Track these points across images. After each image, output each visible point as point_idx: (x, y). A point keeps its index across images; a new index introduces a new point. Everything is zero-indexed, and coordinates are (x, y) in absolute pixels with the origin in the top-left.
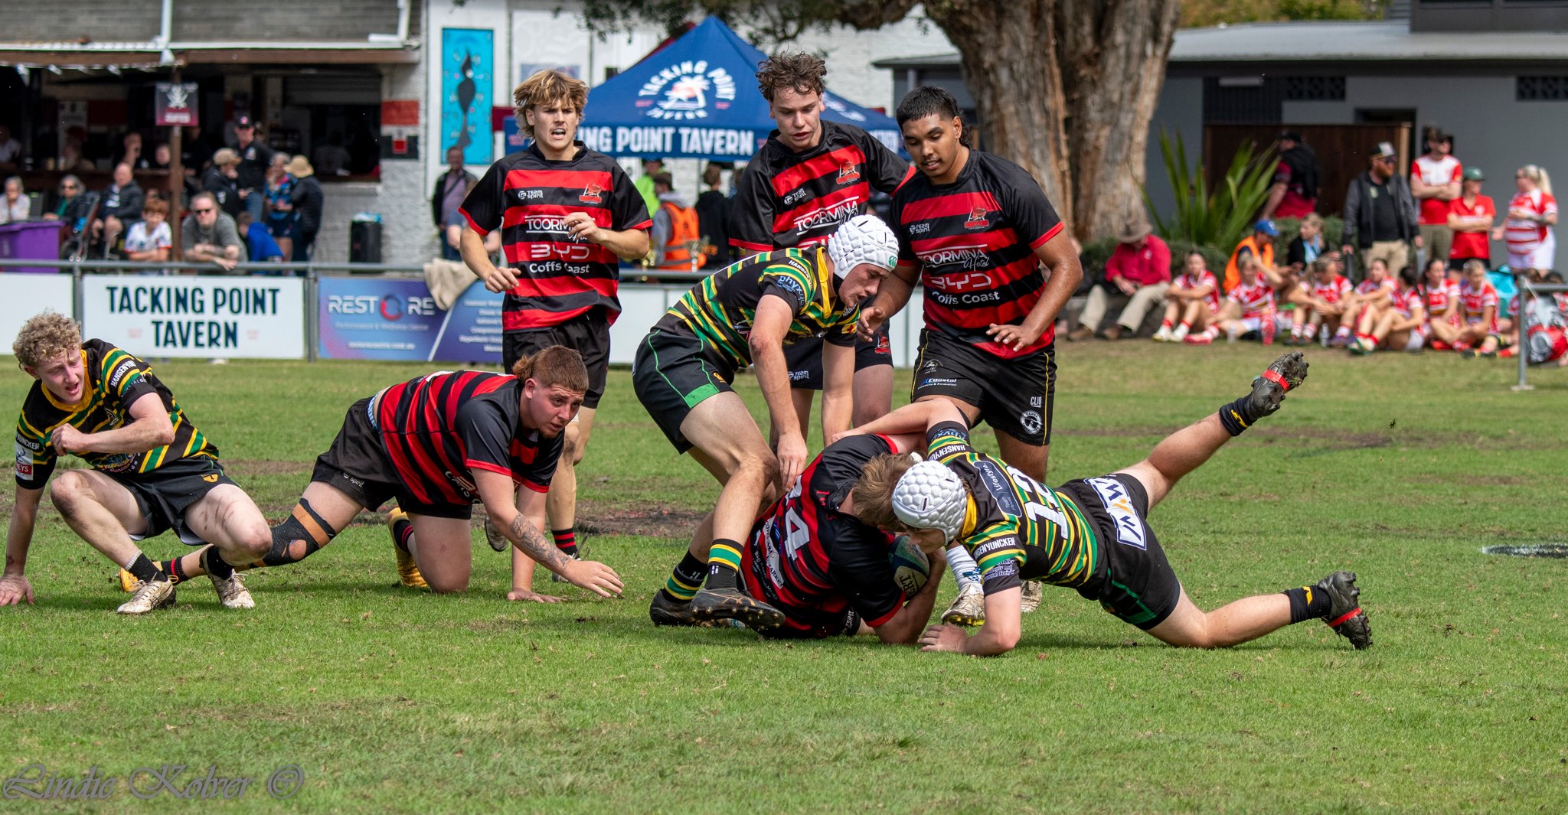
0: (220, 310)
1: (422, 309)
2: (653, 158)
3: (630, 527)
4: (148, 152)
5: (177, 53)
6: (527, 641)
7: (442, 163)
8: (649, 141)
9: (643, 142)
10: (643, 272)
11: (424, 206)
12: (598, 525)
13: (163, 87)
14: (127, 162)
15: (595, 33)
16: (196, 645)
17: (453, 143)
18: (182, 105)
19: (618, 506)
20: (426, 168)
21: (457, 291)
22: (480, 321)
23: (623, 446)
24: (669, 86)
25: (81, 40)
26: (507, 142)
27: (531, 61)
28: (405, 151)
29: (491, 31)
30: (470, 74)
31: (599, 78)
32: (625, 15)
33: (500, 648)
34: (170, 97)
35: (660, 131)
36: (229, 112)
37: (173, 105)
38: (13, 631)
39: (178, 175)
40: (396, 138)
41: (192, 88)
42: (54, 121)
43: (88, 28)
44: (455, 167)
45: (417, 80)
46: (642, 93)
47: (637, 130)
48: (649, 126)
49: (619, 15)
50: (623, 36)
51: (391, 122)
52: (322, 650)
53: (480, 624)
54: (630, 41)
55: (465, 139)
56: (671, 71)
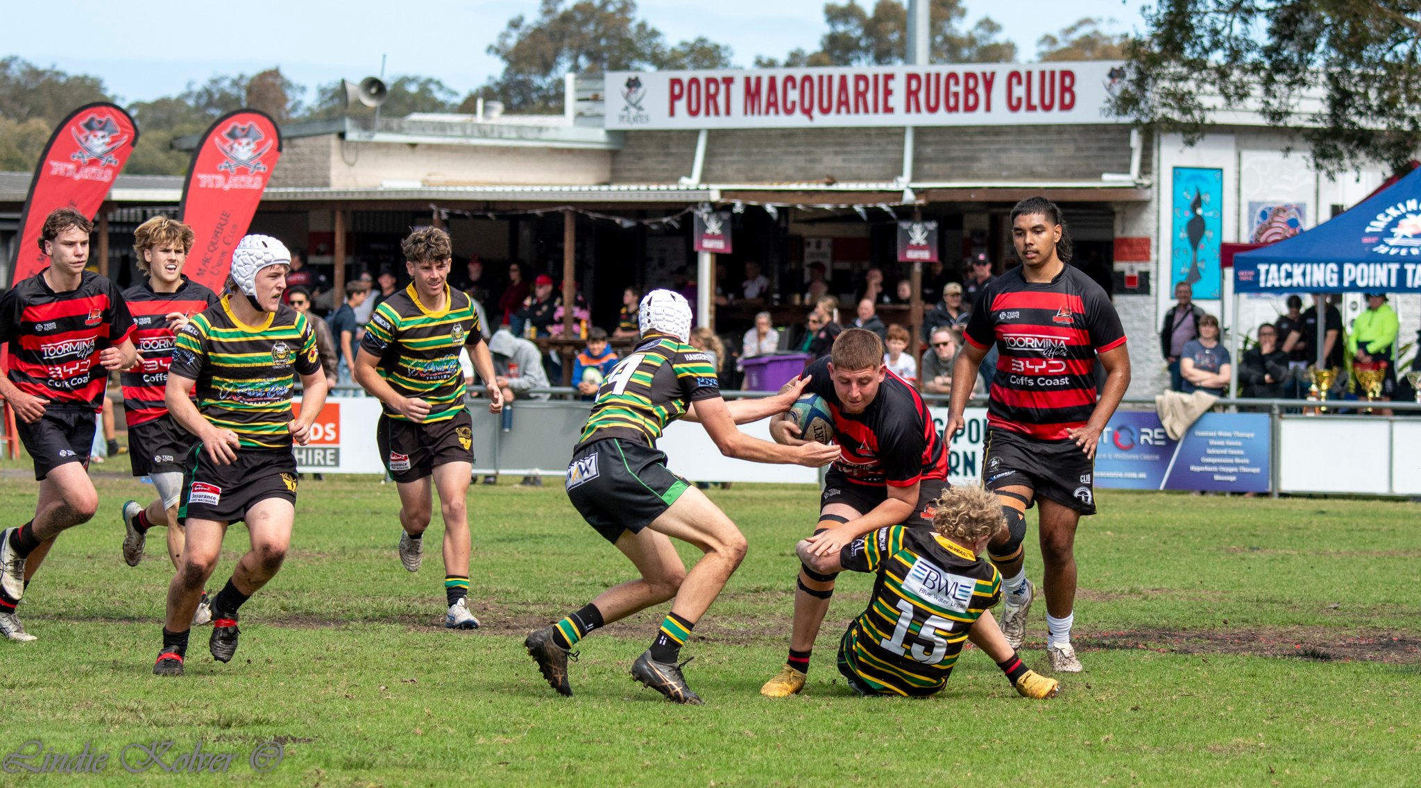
0: (959, 439)
1: (1154, 439)
2: (1377, 294)
3: (1361, 653)
4: (890, 287)
5: (917, 192)
6: (1265, 765)
7: (1172, 298)
8: (1375, 277)
9: (1369, 277)
10: (1369, 404)
11: (1154, 339)
12: (1330, 651)
13: (904, 225)
14: (868, 298)
15: (1323, 174)
16: (944, 766)
17: (1183, 278)
18: (923, 242)
19: (1349, 633)
20: (1157, 303)
21: (1188, 422)
22: (1209, 451)
23: (1352, 574)
24: (1395, 223)
25: (826, 180)
26: (1236, 277)
27: (1258, 199)
28: (1136, 286)
29: (1221, 170)
30: (1199, 211)
31: (1325, 216)
32: (1352, 155)
33: (1238, 771)
34: (910, 233)
35: (1385, 266)
36: (968, 248)
37: (913, 242)
38: (769, 751)
39: (918, 308)
40: (1128, 273)
41: (932, 226)
42: (801, 258)
43: (833, 168)
44: (1183, 302)
45: (1149, 217)
46: (1368, 230)
47: (1362, 266)
48: (1375, 262)
49: (1346, 155)
50: (1351, 175)
51: (1123, 258)
52: (1065, 771)
53: (1218, 747)
54: (1358, 180)
55: (1195, 275)
56: (1397, 208)
